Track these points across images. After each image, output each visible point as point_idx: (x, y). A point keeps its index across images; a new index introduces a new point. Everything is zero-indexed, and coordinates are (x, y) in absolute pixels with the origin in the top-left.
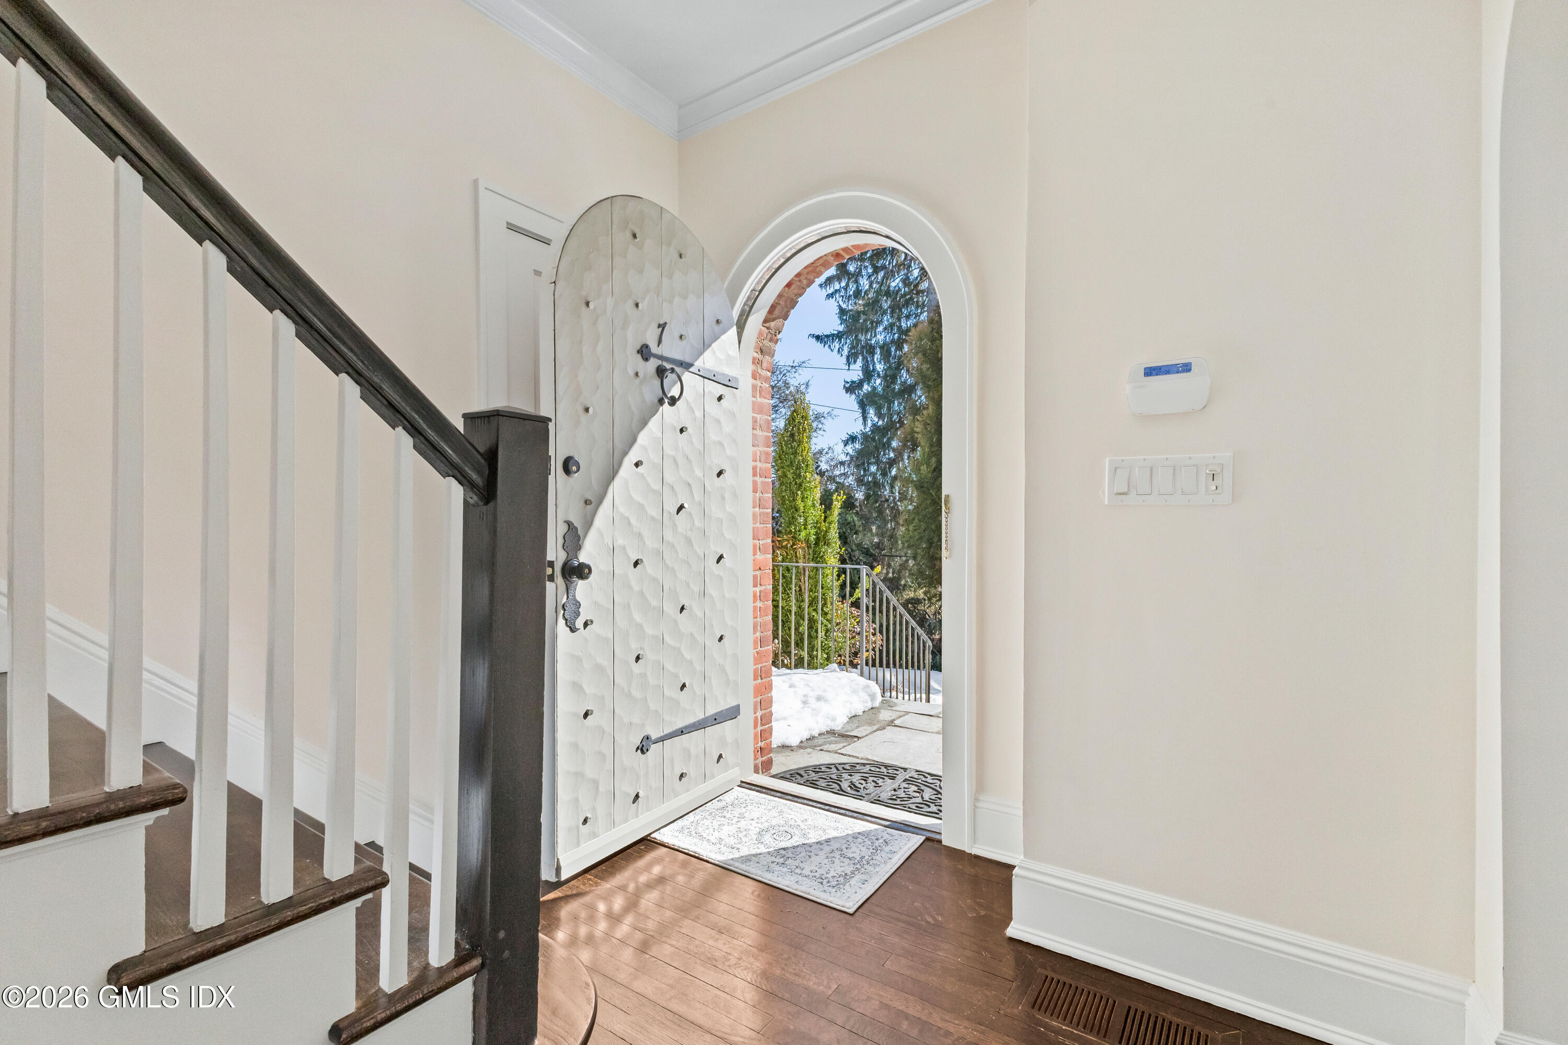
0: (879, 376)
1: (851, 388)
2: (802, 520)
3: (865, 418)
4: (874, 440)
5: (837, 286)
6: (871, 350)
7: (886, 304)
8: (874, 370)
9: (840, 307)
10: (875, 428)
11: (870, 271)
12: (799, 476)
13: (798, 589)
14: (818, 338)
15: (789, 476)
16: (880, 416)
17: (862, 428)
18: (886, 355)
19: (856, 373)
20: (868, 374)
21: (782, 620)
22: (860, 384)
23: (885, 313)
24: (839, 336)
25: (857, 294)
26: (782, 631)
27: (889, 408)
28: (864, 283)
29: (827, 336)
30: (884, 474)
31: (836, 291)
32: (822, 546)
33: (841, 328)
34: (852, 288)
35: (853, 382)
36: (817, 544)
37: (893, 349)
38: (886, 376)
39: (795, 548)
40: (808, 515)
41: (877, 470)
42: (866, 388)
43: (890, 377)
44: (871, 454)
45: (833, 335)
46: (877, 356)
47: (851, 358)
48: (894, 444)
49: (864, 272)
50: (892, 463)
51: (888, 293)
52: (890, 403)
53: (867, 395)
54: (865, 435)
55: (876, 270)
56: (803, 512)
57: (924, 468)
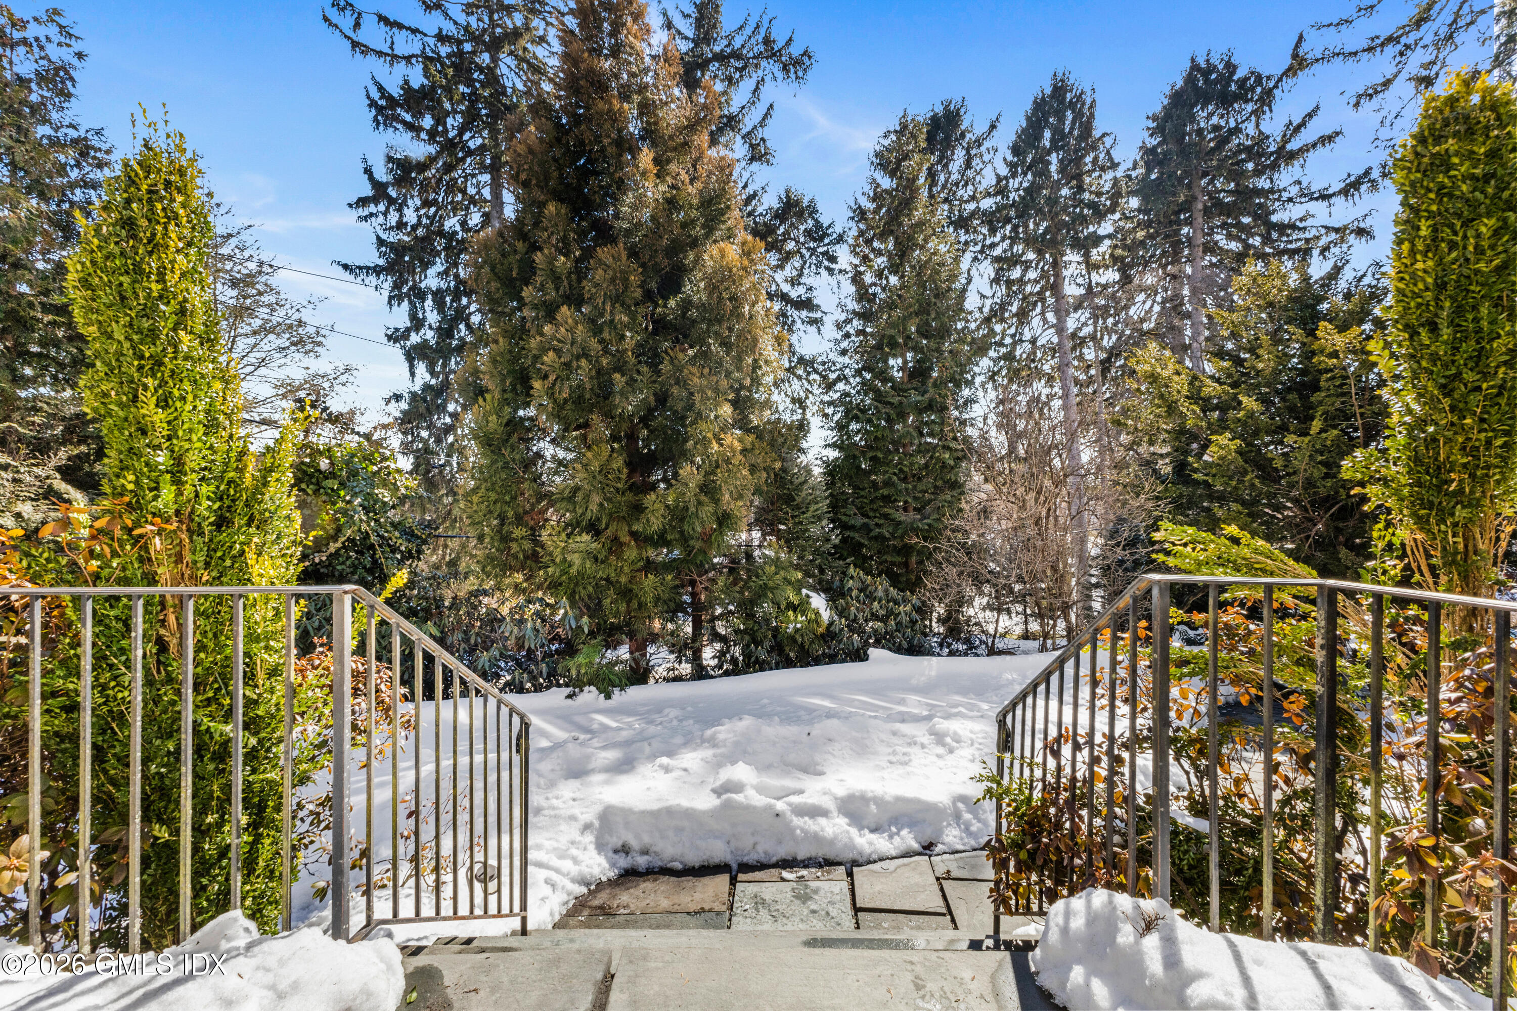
0: (430, 327)
1: (395, 337)
2: (162, 458)
3: (413, 374)
4: (425, 400)
5: (372, 208)
6: (421, 295)
7: (439, 244)
8: (424, 318)
9: (378, 238)
10: (427, 387)
11: (418, 202)
12: (153, 334)
13: (152, 648)
14: (346, 267)
15: (116, 335)
16: (433, 373)
17: (410, 384)
18: (440, 305)
19: (400, 317)
20: (417, 323)
21: (95, 746)
22: (407, 332)
23: (438, 254)
24: (377, 270)
25: (401, 225)
26: (95, 776)
27: (444, 365)
28: (410, 216)
29: (360, 268)
30: (439, 441)
31: (371, 215)
32: (240, 527)
33: (381, 262)
34: (393, 218)
35: (397, 330)
36: (222, 523)
37: (448, 299)
38: (439, 329)
39: (141, 536)
40: (187, 445)
41: (430, 436)
42: (415, 338)
43: (445, 332)
44: (422, 417)
45: (368, 268)
46: (429, 303)
47: (395, 298)
48: (451, 407)
49: (410, 202)
50: (449, 429)
51: (441, 233)
52: (447, 360)
53: (415, 347)
54: (414, 395)
55: (426, 203)
56: (169, 438)
57: (493, 419)
